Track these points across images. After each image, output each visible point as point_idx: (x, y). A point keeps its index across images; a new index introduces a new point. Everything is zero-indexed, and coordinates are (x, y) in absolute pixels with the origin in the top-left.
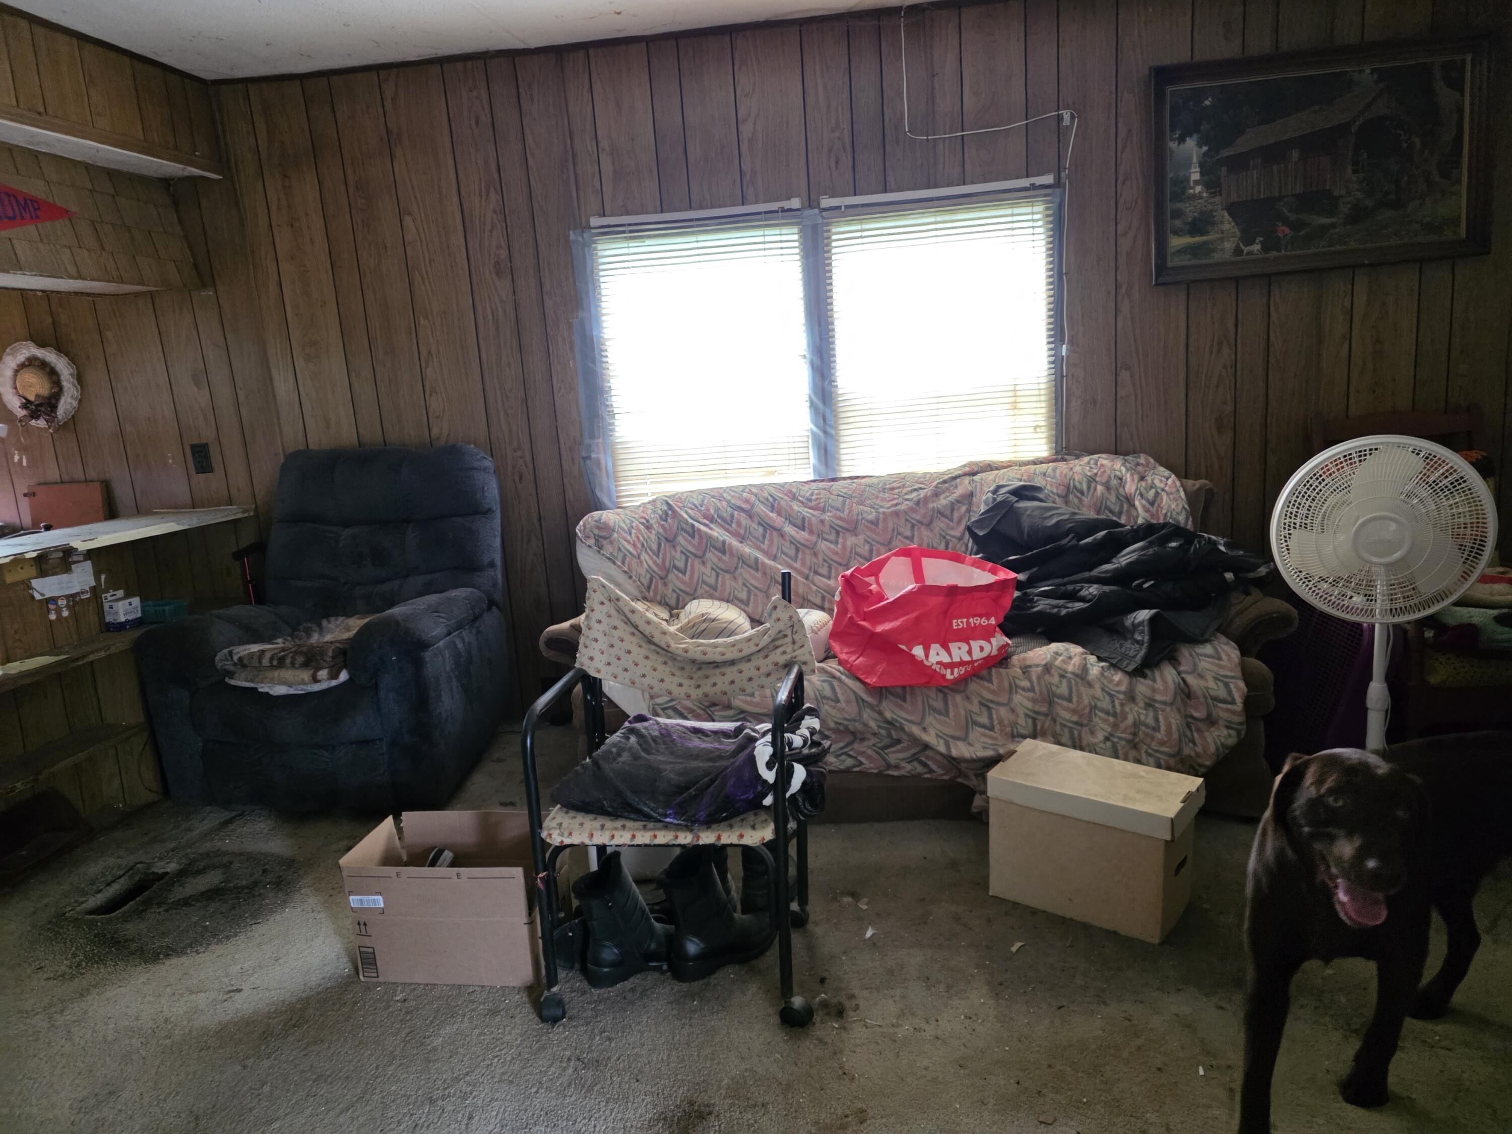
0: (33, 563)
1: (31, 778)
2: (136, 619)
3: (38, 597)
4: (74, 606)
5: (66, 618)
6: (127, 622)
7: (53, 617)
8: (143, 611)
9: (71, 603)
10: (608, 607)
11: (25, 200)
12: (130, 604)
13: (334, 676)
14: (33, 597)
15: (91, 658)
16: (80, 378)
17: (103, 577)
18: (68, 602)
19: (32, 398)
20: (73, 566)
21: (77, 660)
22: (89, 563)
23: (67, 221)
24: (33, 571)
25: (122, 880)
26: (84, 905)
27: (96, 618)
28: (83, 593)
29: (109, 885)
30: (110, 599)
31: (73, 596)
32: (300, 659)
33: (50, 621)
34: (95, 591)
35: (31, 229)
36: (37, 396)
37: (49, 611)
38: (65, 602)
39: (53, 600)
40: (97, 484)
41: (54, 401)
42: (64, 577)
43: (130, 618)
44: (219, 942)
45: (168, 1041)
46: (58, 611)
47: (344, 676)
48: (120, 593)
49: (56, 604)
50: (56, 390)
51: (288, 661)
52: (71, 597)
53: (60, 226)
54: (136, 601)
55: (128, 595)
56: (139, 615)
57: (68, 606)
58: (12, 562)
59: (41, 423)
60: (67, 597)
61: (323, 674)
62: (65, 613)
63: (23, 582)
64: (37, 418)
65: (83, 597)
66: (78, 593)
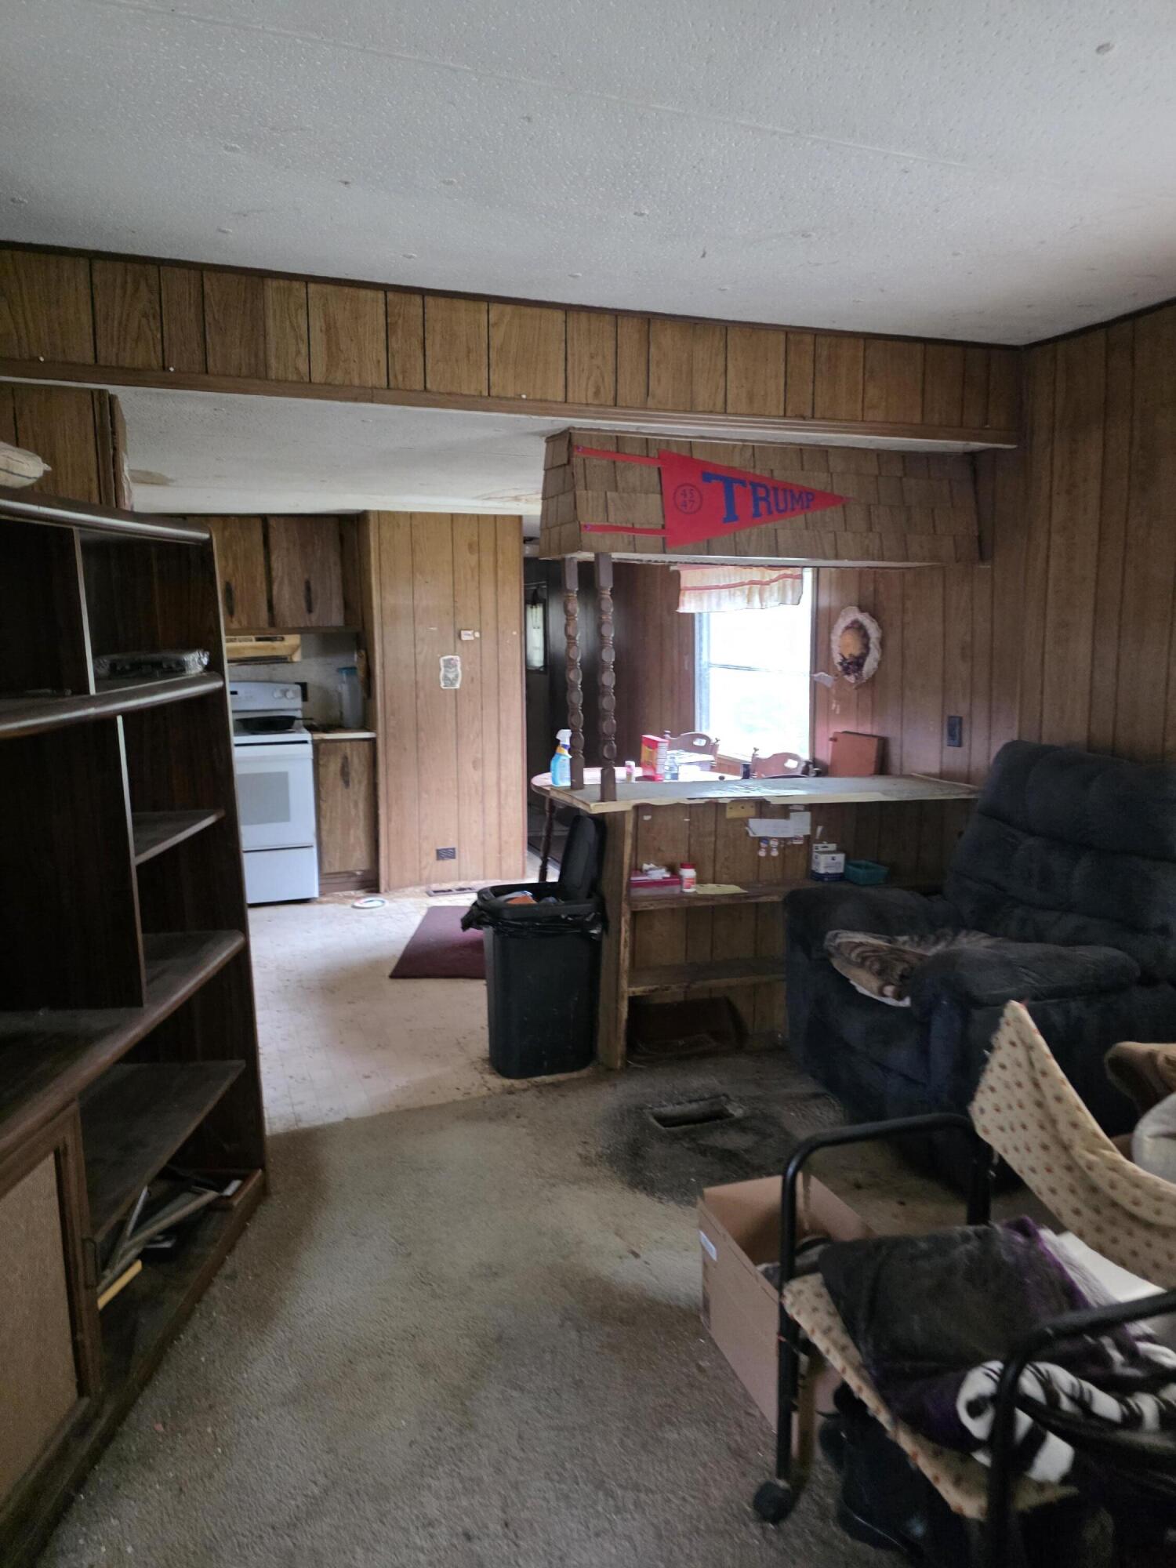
0: (754, 804)
1: (685, 984)
2: (836, 874)
3: (751, 835)
4: (784, 848)
5: (774, 858)
6: (827, 874)
7: (762, 853)
8: (846, 868)
9: (782, 846)
10: (1020, 1053)
11: (801, 493)
12: (833, 859)
13: (899, 996)
14: (747, 833)
15: (763, 899)
16: (882, 643)
17: (819, 829)
18: (780, 843)
19: (847, 656)
20: (792, 814)
21: (753, 897)
22: (808, 815)
23: (840, 508)
24: (752, 811)
25: (702, 1103)
26: (662, 1109)
27: (805, 865)
28: (796, 839)
29: (690, 1102)
30: (821, 849)
31: (785, 839)
32: (877, 966)
33: (759, 857)
34: (808, 840)
35: (799, 520)
36: (851, 655)
37: (760, 848)
38: (776, 844)
39: (766, 839)
40: (875, 741)
41: (861, 661)
42: (781, 822)
43: (830, 871)
44: (679, 1203)
45: (561, 1261)
46: (769, 850)
47: (906, 1002)
48: (832, 847)
49: (768, 844)
50: (865, 651)
51: (868, 963)
52: (784, 841)
53: (832, 514)
54: (840, 858)
55: (838, 851)
56: (841, 870)
57: (778, 848)
58: (707, 803)
59: (851, 679)
60: (780, 839)
61: (889, 990)
62: (775, 853)
63: (741, 819)
64: (848, 674)
65: (795, 842)
66: (791, 839)
